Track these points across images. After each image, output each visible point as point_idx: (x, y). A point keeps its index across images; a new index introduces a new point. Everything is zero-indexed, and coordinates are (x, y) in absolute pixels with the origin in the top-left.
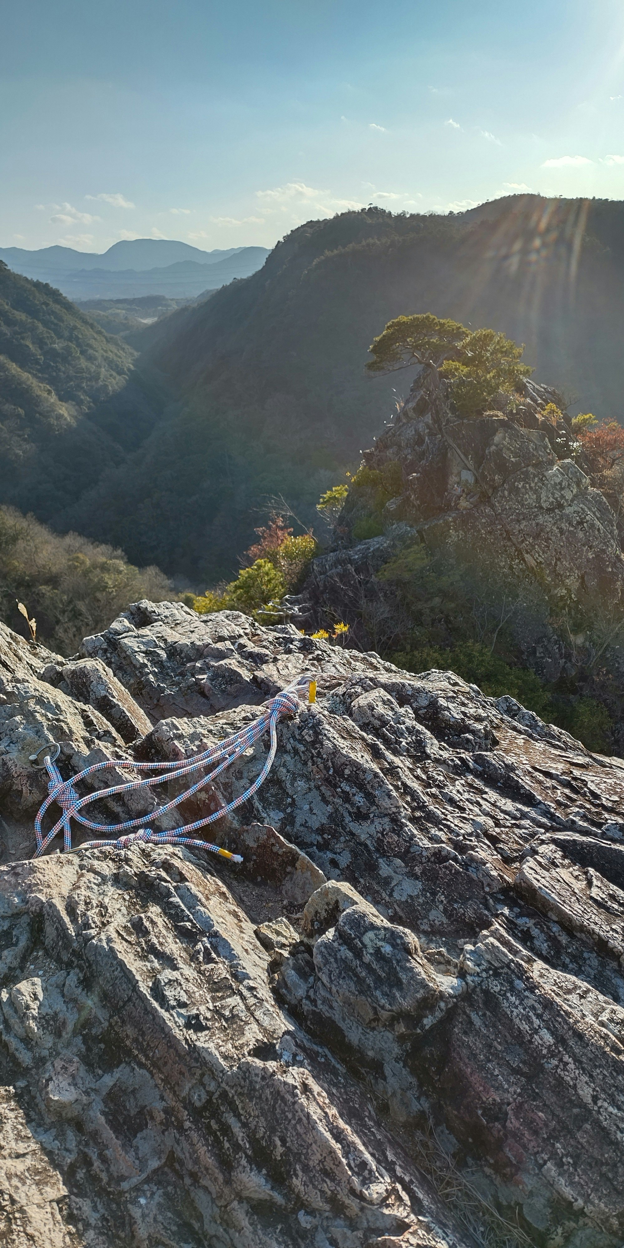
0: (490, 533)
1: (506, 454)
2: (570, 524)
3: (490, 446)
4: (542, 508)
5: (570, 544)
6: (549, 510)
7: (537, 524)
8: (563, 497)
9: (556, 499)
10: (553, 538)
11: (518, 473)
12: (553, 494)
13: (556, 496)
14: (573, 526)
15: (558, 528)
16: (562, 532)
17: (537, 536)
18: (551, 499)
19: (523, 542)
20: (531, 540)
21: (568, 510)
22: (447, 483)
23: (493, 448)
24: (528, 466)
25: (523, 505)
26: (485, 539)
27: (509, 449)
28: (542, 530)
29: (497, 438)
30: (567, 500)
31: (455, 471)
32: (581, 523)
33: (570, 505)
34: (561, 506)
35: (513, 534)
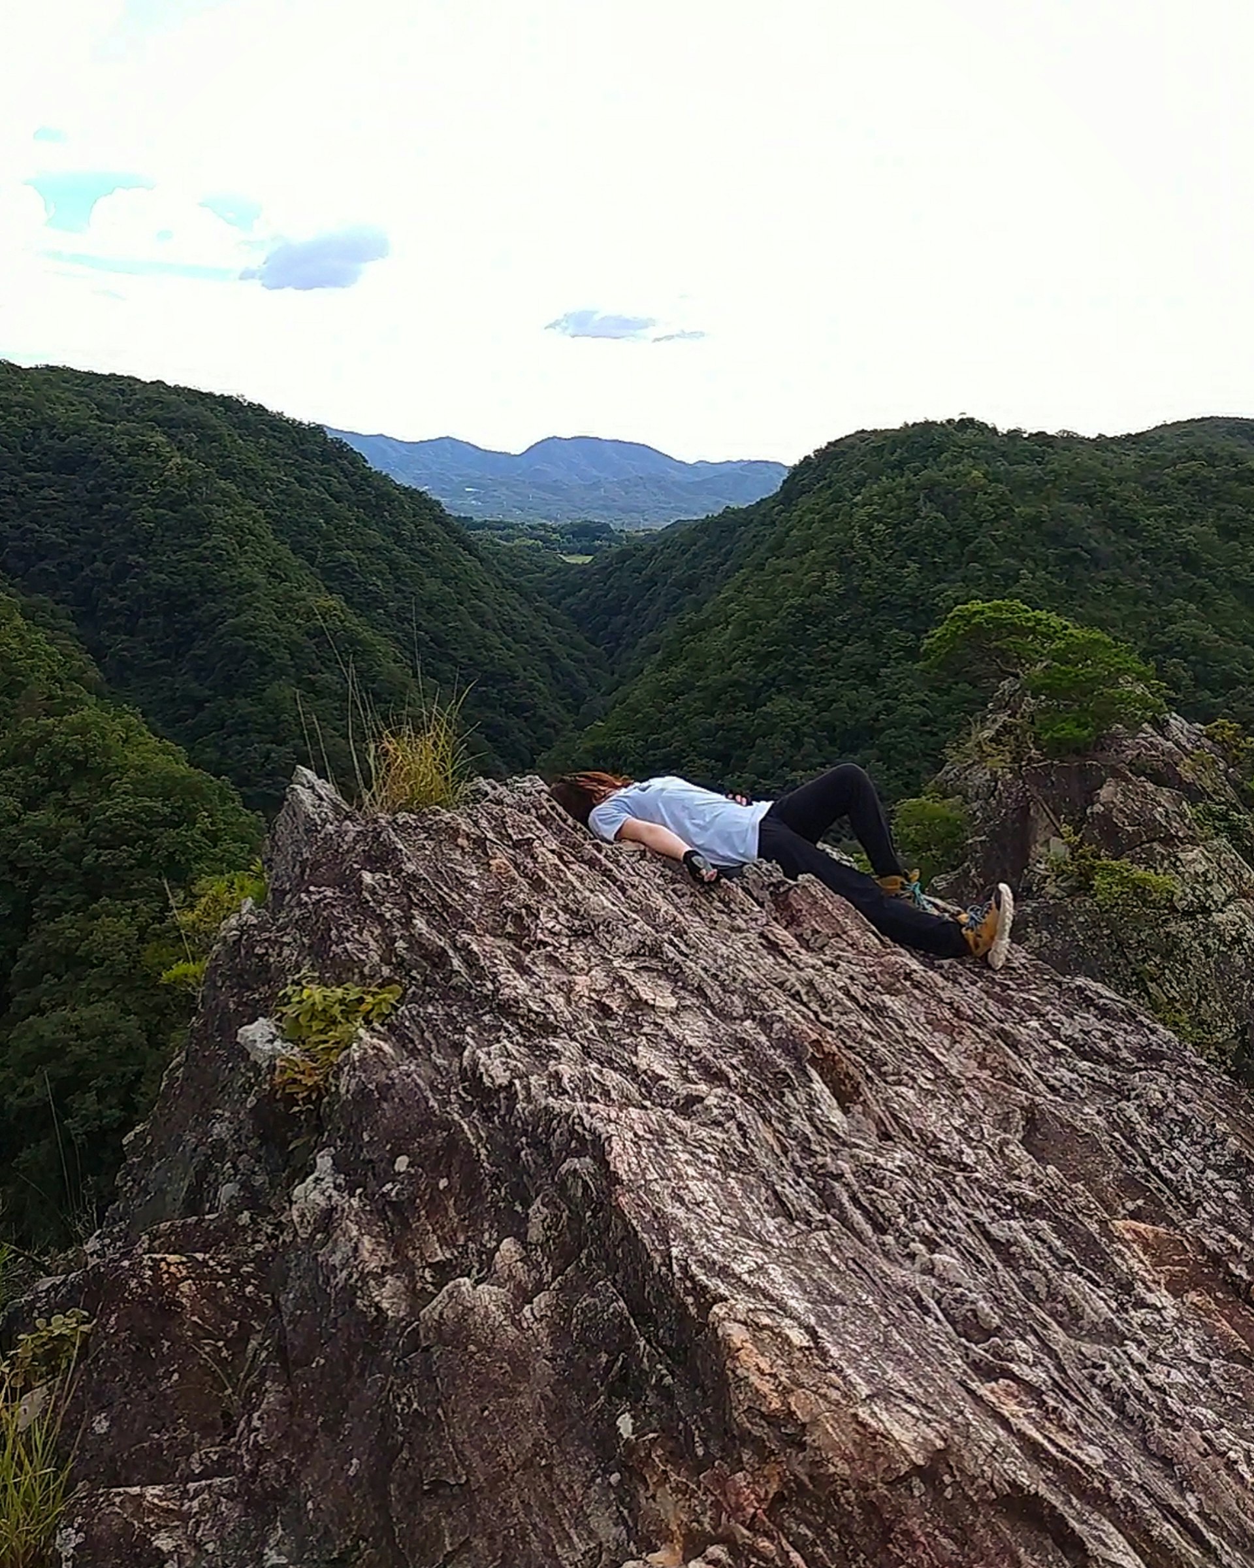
0: (1092, 940)
1: (1118, 819)
2: (1222, 941)
3: (1093, 804)
4: (1174, 909)
5: (1222, 973)
6: (1188, 914)
7: (1168, 934)
8: (1208, 896)
9: (1198, 897)
10: (1194, 960)
11: (1138, 849)
12: (1193, 889)
13: (1198, 893)
14: (1225, 945)
15: (1200, 944)
16: (1207, 949)
17: (1167, 955)
18: (1190, 897)
19: (1144, 960)
20: (1157, 959)
21: (1217, 917)
22: (1028, 856)
23: (1098, 808)
24: (1154, 840)
25: (1145, 902)
26: (1083, 950)
27: (1121, 811)
28: (1176, 945)
29: (1105, 793)
30: (1215, 902)
31: (1041, 839)
32: (1237, 940)
33: (1221, 911)
34: (1206, 911)
35: (1129, 947)
